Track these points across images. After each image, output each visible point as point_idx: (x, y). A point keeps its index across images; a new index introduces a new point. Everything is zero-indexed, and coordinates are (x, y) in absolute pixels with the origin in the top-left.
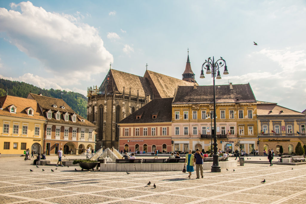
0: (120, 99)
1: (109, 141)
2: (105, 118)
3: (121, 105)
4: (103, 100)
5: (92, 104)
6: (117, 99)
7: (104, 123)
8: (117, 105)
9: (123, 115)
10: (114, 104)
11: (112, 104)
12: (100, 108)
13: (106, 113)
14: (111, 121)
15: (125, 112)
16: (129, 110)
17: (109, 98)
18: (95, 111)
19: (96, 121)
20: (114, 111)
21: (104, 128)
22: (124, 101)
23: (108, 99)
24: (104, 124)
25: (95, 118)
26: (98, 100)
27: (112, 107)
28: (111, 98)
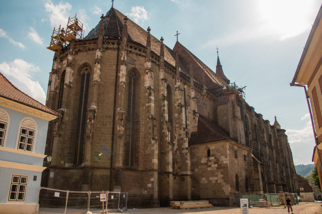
0: (139, 52)
1: (104, 168)
2: (95, 99)
3: (140, 69)
4: (91, 52)
5: (60, 67)
6: (131, 52)
7: (91, 111)
8: (131, 66)
9: (147, 94)
10: (124, 61)
11: (117, 62)
12: (82, 73)
13: (99, 86)
14: (112, 107)
15: (152, 87)
16: (162, 88)
17: (111, 46)
18: (67, 81)
19: (67, 107)
20: (123, 79)
21: (89, 126)
22: (148, 61)
23: (107, 48)
24: (90, 115)
25: (64, 100)
26: (76, 53)
27: (118, 71)
28: (115, 46)
